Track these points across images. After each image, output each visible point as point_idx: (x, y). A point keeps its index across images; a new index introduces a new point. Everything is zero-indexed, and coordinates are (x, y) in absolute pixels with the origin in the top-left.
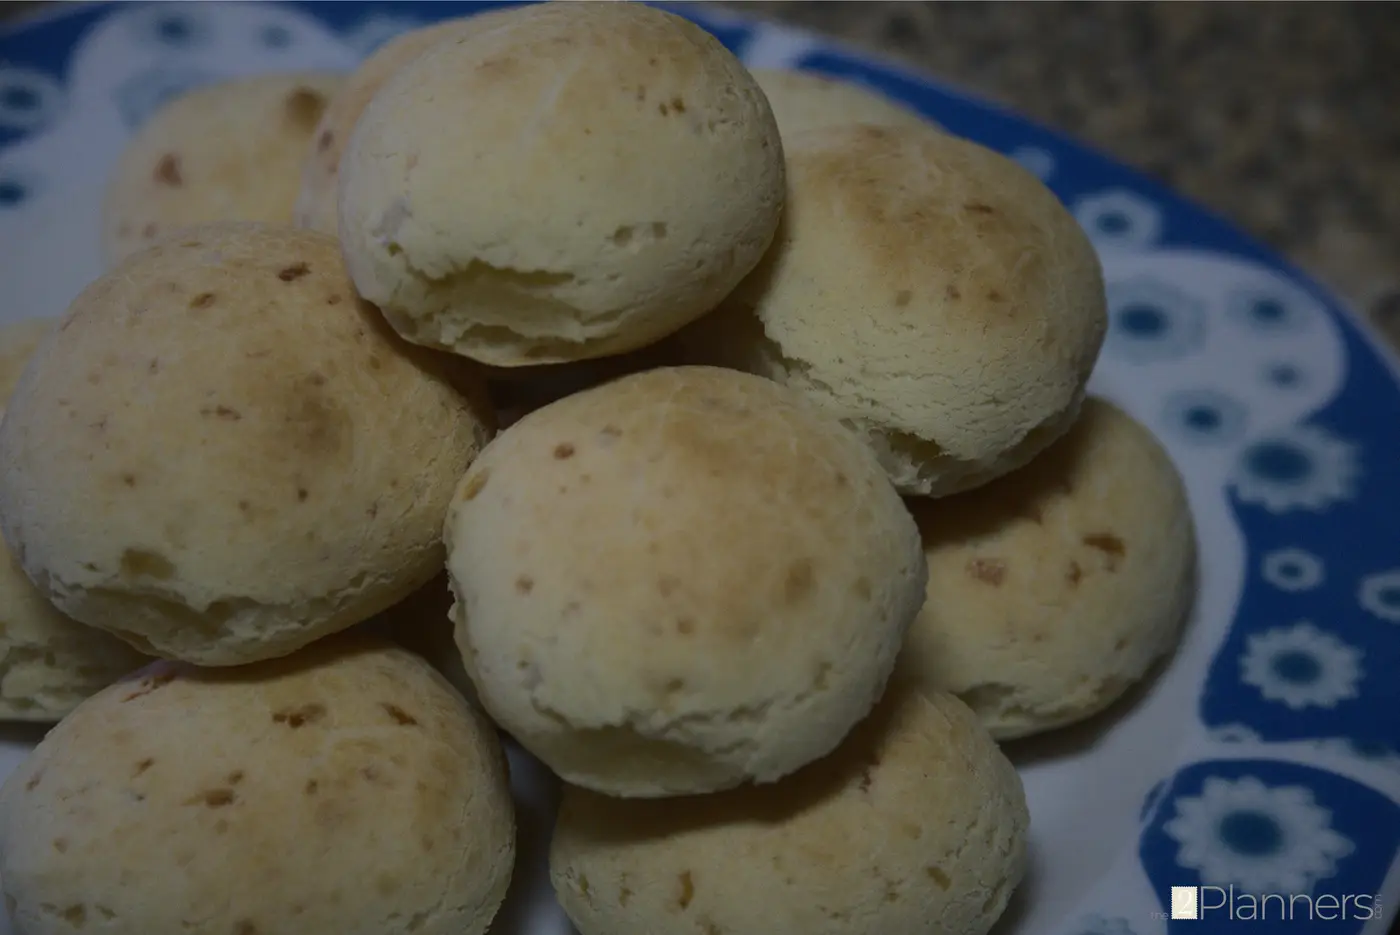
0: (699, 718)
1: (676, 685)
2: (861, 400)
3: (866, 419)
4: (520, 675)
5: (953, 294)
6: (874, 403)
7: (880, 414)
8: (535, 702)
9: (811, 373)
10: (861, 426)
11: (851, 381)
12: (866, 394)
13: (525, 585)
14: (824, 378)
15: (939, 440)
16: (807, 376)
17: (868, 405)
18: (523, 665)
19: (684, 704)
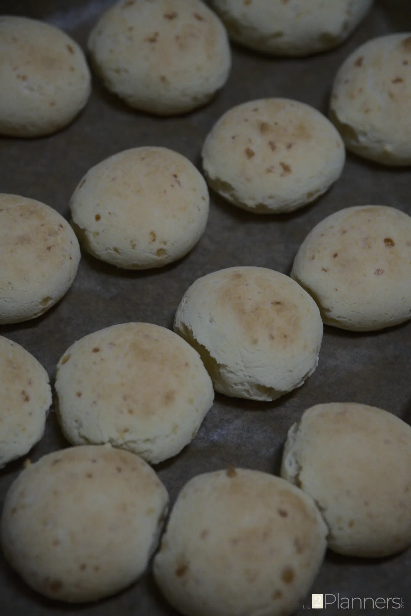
0: (134, 442)
1: (126, 431)
2: (245, 376)
3: (248, 382)
4: (75, 424)
5: (272, 337)
6: (250, 377)
7: (252, 380)
8: (79, 433)
9: (227, 368)
10: (246, 384)
11: (242, 370)
12: (246, 374)
13: (79, 395)
14: (230, 369)
15: (273, 386)
16: (226, 369)
17: (248, 378)
18: (76, 421)
19: (128, 437)
